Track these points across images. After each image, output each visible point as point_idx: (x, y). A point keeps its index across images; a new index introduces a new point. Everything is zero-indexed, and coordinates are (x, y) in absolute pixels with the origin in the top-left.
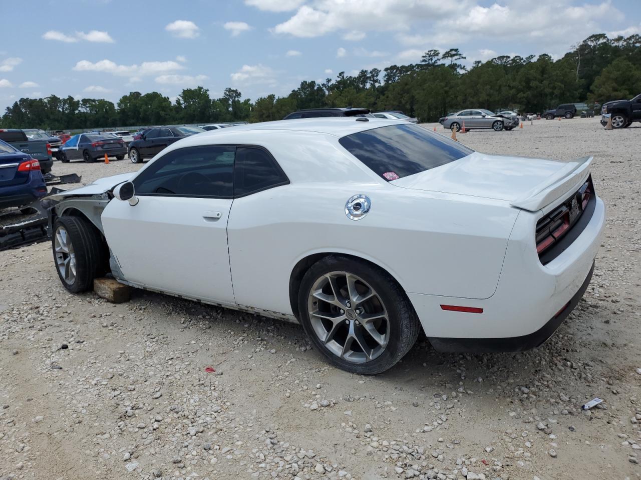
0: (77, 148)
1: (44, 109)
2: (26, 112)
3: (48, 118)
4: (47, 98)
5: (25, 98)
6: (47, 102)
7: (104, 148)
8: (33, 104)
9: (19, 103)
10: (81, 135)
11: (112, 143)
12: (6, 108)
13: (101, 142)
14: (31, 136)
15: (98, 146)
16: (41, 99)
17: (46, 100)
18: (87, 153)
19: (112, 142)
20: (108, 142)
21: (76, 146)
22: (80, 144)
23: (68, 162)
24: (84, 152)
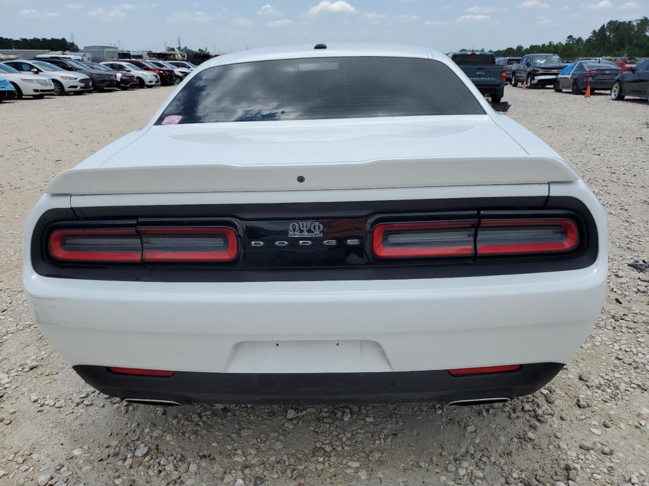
0: (569, 76)
1: (630, 33)
2: (610, 35)
3: (630, 43)
4: (637, 20)
5: (614, 21)
6: (636, 25)
7: (596, 79)
8: (620, 28)
9: (606, 26)
10: (579, 62)
11: (608, 74)
12: (592, 32)
13: (595, 72)
14: (542, 61)
15: (589, 76)
16: (630, 22)
17: (635, 24)
18: (576, 83)
19: (608, 72)
20: (603, 72)
21: (569, 74)
22: (575, 72)
23: (560, 91)
24: (573, 82)
